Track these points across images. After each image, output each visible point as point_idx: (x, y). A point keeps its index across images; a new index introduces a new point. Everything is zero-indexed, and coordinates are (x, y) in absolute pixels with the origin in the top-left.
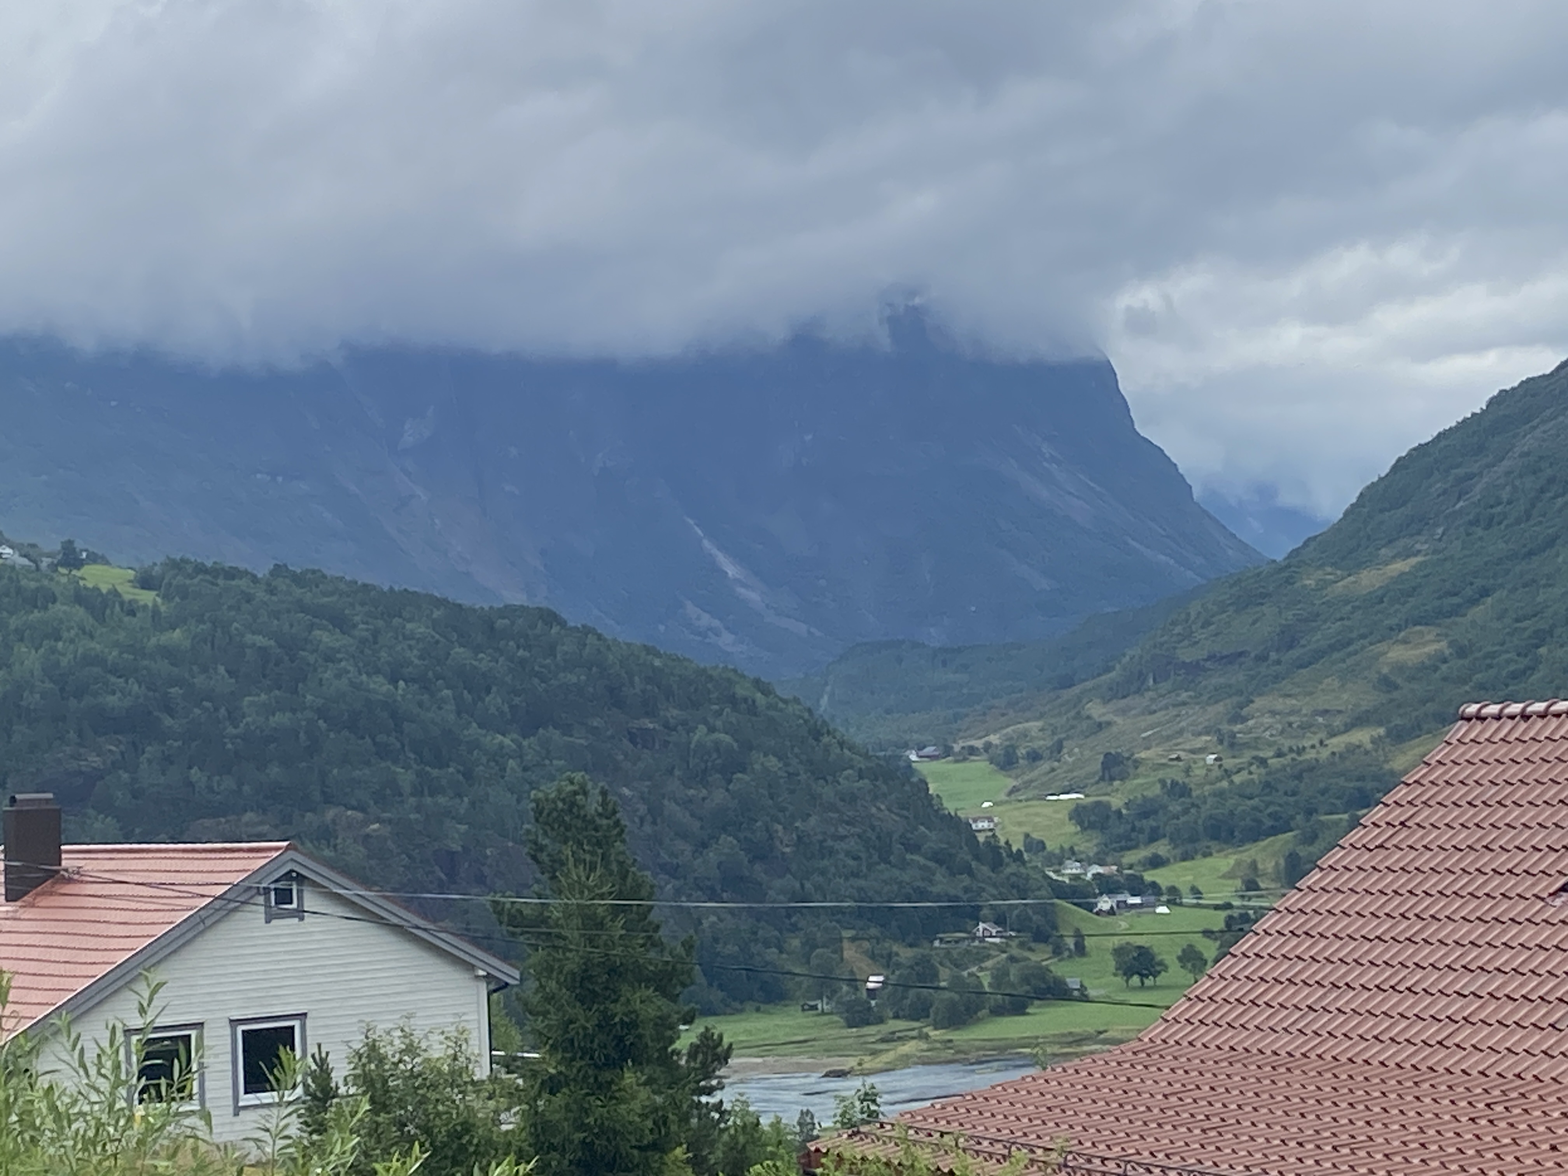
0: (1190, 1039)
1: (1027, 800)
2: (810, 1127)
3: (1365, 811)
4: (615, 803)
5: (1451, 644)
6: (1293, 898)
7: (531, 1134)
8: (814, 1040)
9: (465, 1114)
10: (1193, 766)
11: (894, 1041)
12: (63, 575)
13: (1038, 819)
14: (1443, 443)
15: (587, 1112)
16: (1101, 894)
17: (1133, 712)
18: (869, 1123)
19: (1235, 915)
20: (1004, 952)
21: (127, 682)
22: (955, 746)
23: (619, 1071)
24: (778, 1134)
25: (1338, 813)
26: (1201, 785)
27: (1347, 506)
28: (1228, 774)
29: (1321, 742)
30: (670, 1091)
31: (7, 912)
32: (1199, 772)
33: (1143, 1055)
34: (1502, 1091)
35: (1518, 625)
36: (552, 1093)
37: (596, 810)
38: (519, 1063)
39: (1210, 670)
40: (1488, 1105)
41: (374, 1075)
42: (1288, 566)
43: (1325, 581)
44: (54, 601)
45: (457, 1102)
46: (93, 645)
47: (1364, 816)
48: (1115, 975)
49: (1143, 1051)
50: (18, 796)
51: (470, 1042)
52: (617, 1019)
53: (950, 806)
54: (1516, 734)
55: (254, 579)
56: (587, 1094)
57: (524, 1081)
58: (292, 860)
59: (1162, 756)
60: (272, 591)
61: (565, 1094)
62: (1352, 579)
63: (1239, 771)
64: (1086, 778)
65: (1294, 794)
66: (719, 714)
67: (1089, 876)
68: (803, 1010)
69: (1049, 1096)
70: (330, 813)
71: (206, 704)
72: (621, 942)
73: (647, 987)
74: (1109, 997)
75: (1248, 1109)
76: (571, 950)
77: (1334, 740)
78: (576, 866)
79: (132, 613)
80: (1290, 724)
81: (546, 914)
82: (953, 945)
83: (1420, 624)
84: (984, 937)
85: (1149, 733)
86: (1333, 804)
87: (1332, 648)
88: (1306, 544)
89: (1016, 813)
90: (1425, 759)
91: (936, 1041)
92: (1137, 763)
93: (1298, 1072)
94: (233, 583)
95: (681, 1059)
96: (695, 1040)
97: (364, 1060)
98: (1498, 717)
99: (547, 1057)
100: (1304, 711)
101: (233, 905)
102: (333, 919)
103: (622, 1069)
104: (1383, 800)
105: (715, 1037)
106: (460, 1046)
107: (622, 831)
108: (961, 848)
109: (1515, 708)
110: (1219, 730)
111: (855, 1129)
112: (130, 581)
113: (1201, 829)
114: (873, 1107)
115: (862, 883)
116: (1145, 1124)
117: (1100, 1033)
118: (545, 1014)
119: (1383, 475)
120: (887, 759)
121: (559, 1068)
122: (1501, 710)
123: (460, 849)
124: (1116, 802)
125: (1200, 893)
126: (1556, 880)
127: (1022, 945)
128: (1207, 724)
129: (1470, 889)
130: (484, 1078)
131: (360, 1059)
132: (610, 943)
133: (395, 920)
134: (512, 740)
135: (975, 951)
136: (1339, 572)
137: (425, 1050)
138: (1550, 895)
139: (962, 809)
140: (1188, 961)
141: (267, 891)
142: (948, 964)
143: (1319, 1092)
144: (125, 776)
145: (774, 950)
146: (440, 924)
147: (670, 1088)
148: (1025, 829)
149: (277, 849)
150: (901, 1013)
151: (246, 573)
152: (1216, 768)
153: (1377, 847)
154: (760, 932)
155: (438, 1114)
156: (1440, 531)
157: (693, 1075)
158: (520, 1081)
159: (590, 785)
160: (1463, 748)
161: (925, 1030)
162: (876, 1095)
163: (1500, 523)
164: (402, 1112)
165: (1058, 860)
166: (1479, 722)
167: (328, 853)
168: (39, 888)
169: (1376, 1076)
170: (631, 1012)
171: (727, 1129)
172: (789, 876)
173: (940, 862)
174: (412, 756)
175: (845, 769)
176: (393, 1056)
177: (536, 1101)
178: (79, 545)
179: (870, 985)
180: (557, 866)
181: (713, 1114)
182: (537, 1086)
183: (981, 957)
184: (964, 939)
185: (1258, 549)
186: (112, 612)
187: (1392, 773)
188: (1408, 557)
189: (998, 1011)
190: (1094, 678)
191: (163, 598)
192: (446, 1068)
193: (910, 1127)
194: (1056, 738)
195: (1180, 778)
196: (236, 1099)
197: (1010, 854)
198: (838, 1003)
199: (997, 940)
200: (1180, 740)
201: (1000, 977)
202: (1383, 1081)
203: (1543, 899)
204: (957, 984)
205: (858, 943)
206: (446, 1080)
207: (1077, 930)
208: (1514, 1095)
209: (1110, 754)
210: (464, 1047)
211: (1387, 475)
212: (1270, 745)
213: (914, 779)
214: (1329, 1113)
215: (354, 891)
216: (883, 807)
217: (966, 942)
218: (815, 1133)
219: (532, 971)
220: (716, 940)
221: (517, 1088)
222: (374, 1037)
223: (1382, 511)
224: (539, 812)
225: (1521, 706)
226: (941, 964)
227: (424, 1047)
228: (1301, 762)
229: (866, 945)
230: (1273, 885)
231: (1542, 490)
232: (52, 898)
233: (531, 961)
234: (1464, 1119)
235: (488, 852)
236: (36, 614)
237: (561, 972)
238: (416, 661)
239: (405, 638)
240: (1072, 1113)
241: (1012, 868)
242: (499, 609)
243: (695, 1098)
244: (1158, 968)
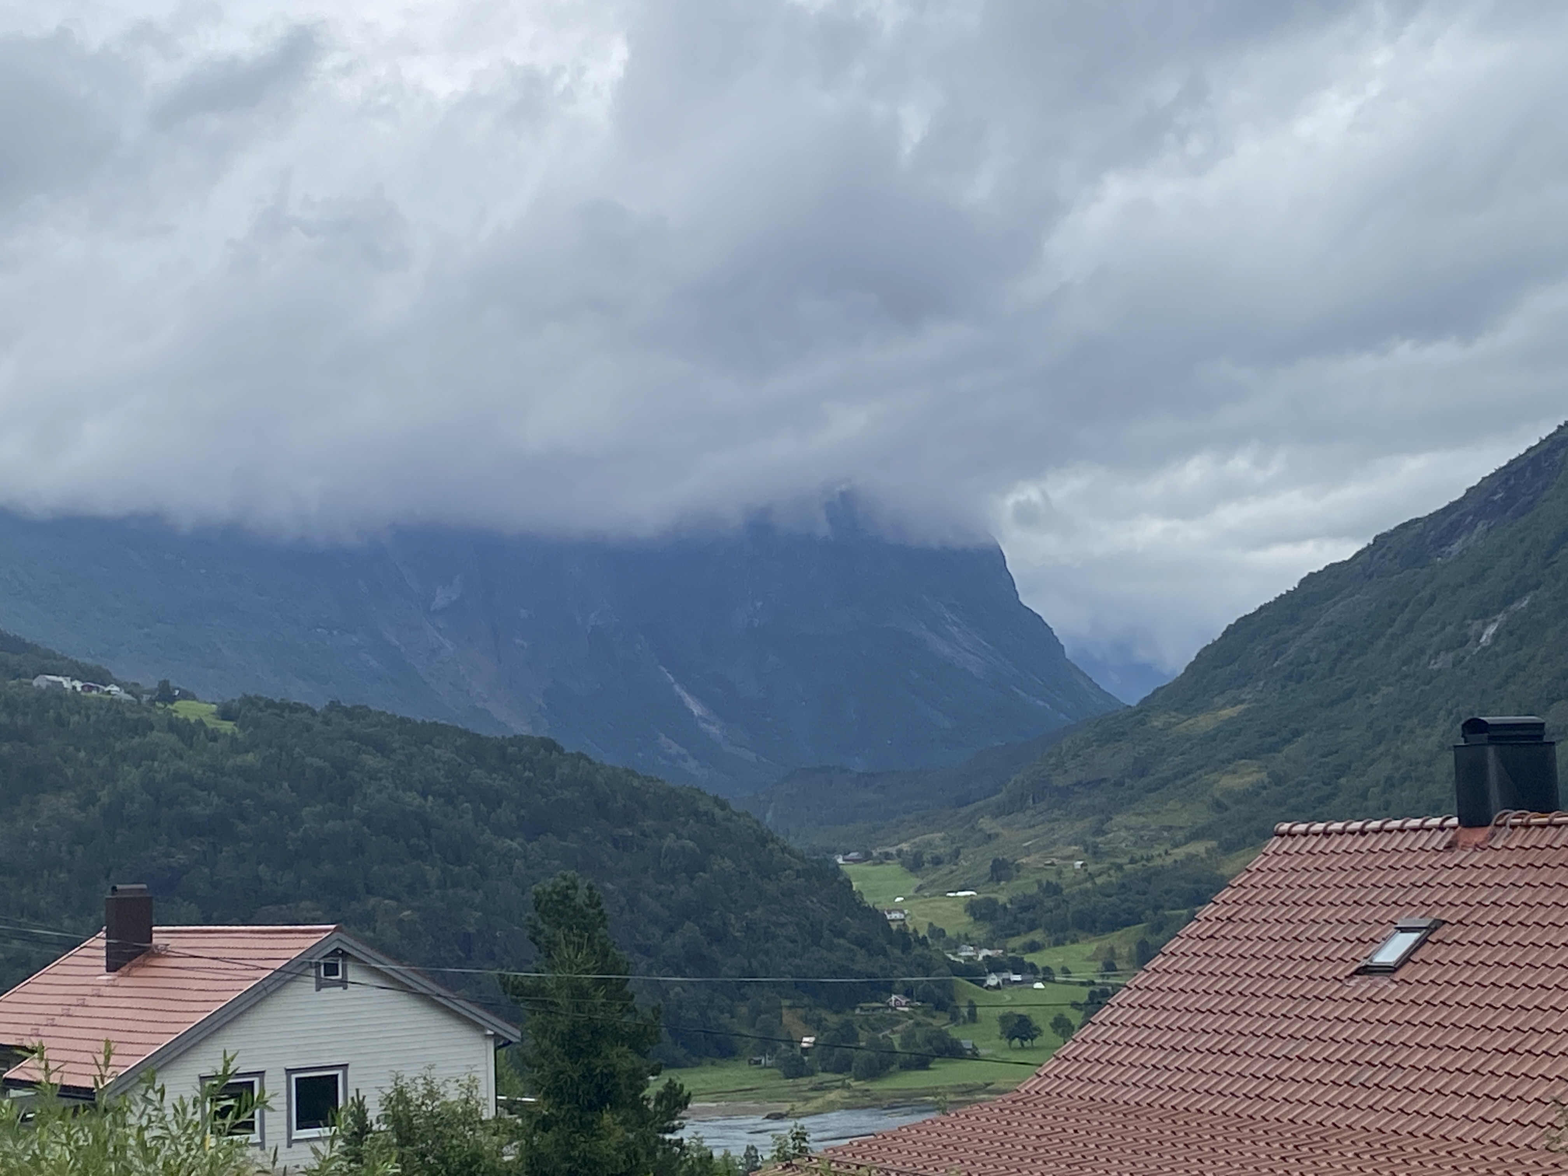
0: (1058, 1091)
1: (930, 896)
2: (754, 1159)
3: (1200, 908)
4: (599, 897)
5: (1269, 775)
6: (1141, 978)
7: (527, 1164)
8: (758, 1088)
9: (474, 1147)
10: (1064, 870)
11: (823, 1090)
12: (160, 708)
13: (940, 911)
14: (1264, 614)
15: (573, 1146)
16: (990, 972)
17: (1016, 826)
18: (799, 1157)
19: (1098, 990)
20: (911, 1018)
21: (209, 795)
22: (873, 851)
23: (598, 1112)
24: (727, 1166)
25: (1179, 909)
26: (1069, 886)
27: (1188, 663)
28: (1091, 877)
29: (1166, 853)
30: (641, 1130)
31: (108, 980)
32: (1068, 875)
33: (1021, 1104)
34: (1307, 1136)
35: (1324, 760)
36: (545, 1130)
37: (584, 902)
38: (518, 1106)
39: (1077, 793)
40: (1296, 1147)
41: (401, 1114)
42: (1141, 711)
43: (1170, 723)
44: (152, 728)
45: (468, 1137)
46: (181, 764)
47: (1199, 911)
48: (1001, 1038)
49: (1020, 1100)
50: (119, 887)
51: (479, 1088)
52: (598, 1071)
53: (869, 900)
54: (1320, 848)
55: (314, 713)
56: (574, 1132)
57: (523, 1121)
58: (338, 940)
59: (1040, 862)
60: (327, 723)
61: (554, 1131)
62: (1190, 722)
63: (1100, 875)
64: (977, 879)
65: (1145, 893)
66: (686, 823)
67: (980, 958)
68: (750, 1063)
69: (945, 1136)
70: (372, 901)
71: (273, 813)
72: (603, 1008)
73: (622, 1045)
74: (995, 1056)
75: (1104, 1148)
76: (562, 1015)
77: (1176, 851)
78: (567, 946)
79: (215, 739)
80: (1142, 837)
81: (542, 985)
82: (870, 1012)
83: (1245, 758)
84: (896, 1006)
85: (1030, 843)
86: (1175, 902)
87: (1176, 777)
88: (1154, 693)
89: (922, 907)
90: (1247, 867)
91: (856, 1090)
92: (1019, 868)
93: (1144, 1118)
94: (297, 715)
95: (648, 1104)
96: (661, 1089)
97: (393, 1103)
98: (1305, 834)
99: (542, 1101)
100: (1153, 827)
101: (289, 976)
102: (369, 988)
103: (601, 1112)
104: (1213, 899)
105: (678, 1086)
106: (472, 1092)
107: (604, 919)
108: (878, 934)
109: (1319, 827)
110: (1085, 841)
111: (788, 1162)
112: (213, 714)
113: (1069, 919)
114: (803, 1144)
115: (797, 961)
116: (1021, 1159)
117: (988, 1085)
118: (541, 1066)
119: (1216, 639)
120: (819, 862)
121: (551, 1110)
122: (1308, 828)
123: (474, 931)
124: (1002, 898)
125: (1070, 973)
126: (1351, 966)
127: (926, 1014)
128: (1075, 836)
129: (1283, 972)
130: (491, 1118)
131: (390, 1102)
132: (593, 1009)
133: (421, 989)
134: (519, 844)
135: (888, 1017)
136: (1181, 716)
137: (443, 1095)
138: (1346, 977)
139: (879, 903)
140: (1059, 1027)
141: (318, 965)
142: (867, 1028)
143: (1161, 1135)
144: (206, 870)
145: (728, 1015)
146: (458, 992)
147: (639, 1127)
148: (929, 920)
149: (326, 931)
150: (828, 1068)
151: (307, 708)
152: (1082, 872)
153: (1208, 937)
154: (716, 1001)
155: (452, 1147)
156: (1261, 683)
157: (658, 1117)
158: (519, 1121)
159: (579, 881)
160: (1277, 859)
161: (847, 1081)
162: (805, 1134)
163: (1308, 678)
164: (424, 1145)
165: (955, 945)
166: (1290, 838)
167: (369, 934)
168: (134, 961)
169: (1207, 1122)
170: (610, 1065)
171: (686, 1161)
172: (738, 955)
173: (861, 946)
174: (438, 856)
175: (785, 870)
176: (417, 1099)
177: (532, 1137)
178: (173, 683)
179: (805, 1045)
180: (551, 946)
181: (675, 1148)
182: (533, 1126)
183: (893, 1022)
184: (879, 1008)
185: (1117, 696)
186: (198, 738)
187: (1222, 877)
188: (1236, 705)
189: (906, 1067)
190: (985, 798)
191: (240, 727)
192: (460, 1110)
193: (833, 1161)
194: (954, 846)
195: (1053, 879)
196: (290, 1135)
197: (917, 940)
198: (777, 1058)
199: (906, 1009)
200: (1053, 849)
201: (908, 1039)
202: (1212, 1126)
203: (1341, 981)
204: (874, 1045)
205: (793, 1010)
206: (459, 1120)
207: (971, 1002)
208: (1317, 1139)
209: (998, 860)
210: (474, 1093)
211: (1220, 639)
212: (1126, 853)
213: (841, 879)
214: (1169, 1152)
215: (389, 966)
216: (815, 900)
217: (881, 1010)
218: (758, 1164)
219: (530, 1031)
220: (680, 1007)
221: (517, 1127)
222: (402, 1084)
223: (1215, 668)
224: (538, 903)
225: (1323, 825)
226: (860, 1027)
227: (442, 1093)
228: (1150, 868)
229: (801, 1012)
230: (1126, 967)
231: (1341, 653)
232: (144, 969)
233: (528, 1024)
234: (1277, 1158)
235: (497, 934)
236: (137, 740)
237: (553, 1032)
238: (442, 780)
239: (435, 761)
240: (963, 1150)
241: (918, 950)
242: (510, 739)
243: (661, 1135)
244: (1035, 1033)
